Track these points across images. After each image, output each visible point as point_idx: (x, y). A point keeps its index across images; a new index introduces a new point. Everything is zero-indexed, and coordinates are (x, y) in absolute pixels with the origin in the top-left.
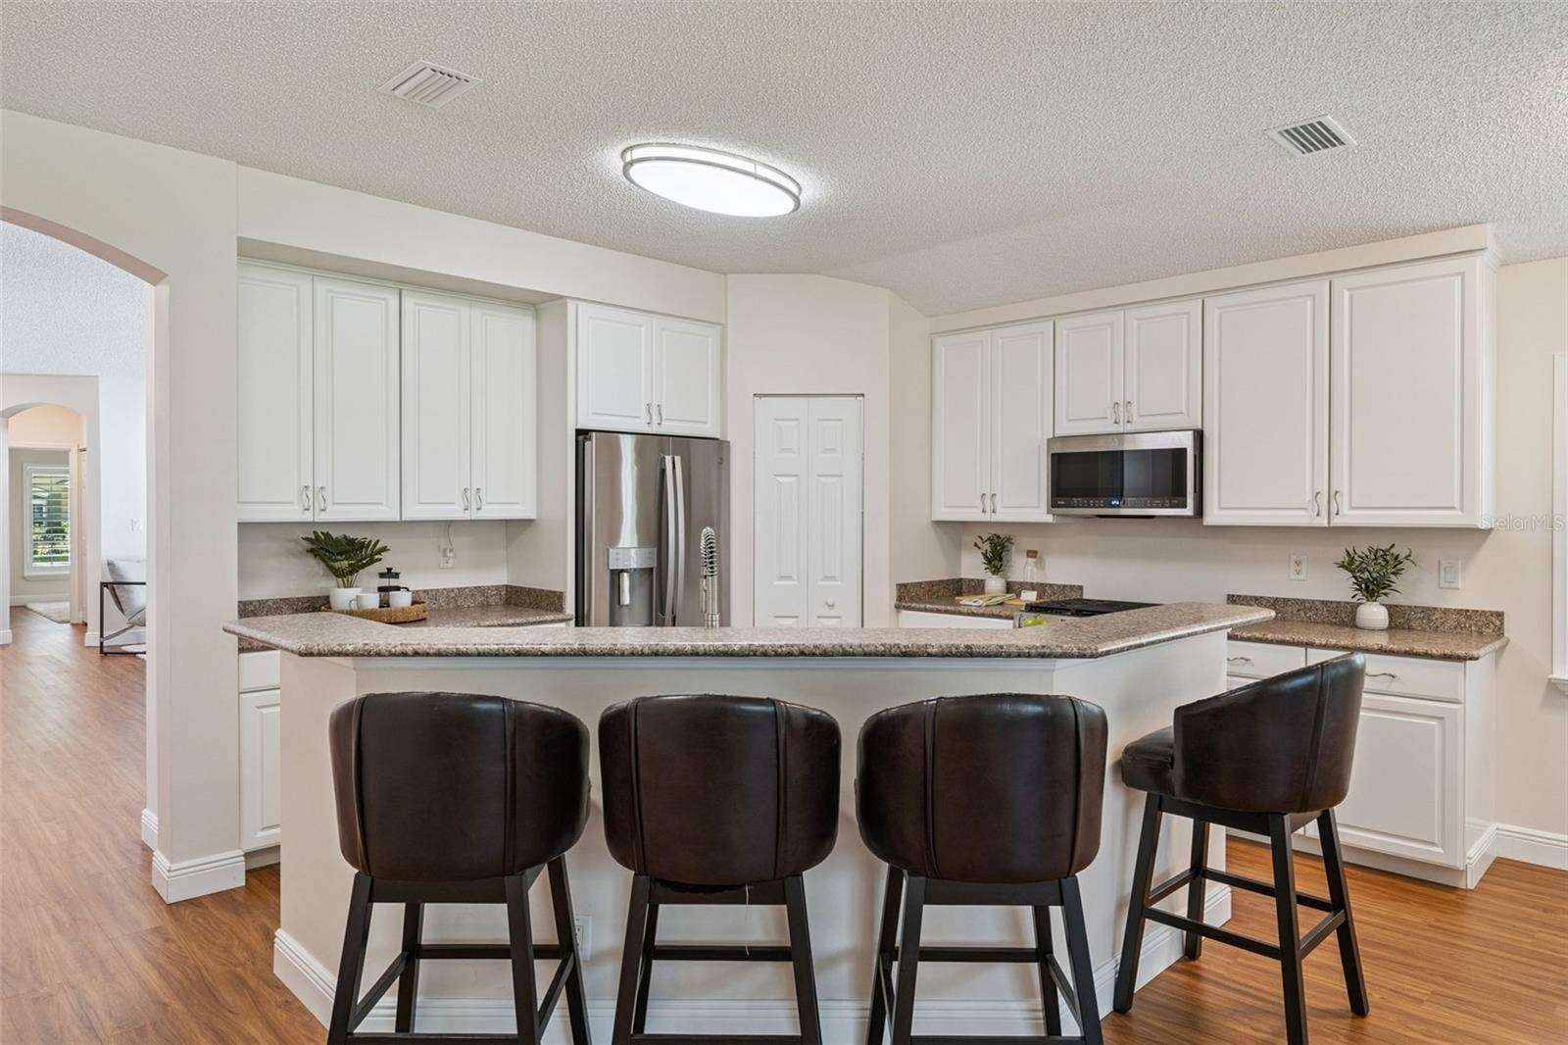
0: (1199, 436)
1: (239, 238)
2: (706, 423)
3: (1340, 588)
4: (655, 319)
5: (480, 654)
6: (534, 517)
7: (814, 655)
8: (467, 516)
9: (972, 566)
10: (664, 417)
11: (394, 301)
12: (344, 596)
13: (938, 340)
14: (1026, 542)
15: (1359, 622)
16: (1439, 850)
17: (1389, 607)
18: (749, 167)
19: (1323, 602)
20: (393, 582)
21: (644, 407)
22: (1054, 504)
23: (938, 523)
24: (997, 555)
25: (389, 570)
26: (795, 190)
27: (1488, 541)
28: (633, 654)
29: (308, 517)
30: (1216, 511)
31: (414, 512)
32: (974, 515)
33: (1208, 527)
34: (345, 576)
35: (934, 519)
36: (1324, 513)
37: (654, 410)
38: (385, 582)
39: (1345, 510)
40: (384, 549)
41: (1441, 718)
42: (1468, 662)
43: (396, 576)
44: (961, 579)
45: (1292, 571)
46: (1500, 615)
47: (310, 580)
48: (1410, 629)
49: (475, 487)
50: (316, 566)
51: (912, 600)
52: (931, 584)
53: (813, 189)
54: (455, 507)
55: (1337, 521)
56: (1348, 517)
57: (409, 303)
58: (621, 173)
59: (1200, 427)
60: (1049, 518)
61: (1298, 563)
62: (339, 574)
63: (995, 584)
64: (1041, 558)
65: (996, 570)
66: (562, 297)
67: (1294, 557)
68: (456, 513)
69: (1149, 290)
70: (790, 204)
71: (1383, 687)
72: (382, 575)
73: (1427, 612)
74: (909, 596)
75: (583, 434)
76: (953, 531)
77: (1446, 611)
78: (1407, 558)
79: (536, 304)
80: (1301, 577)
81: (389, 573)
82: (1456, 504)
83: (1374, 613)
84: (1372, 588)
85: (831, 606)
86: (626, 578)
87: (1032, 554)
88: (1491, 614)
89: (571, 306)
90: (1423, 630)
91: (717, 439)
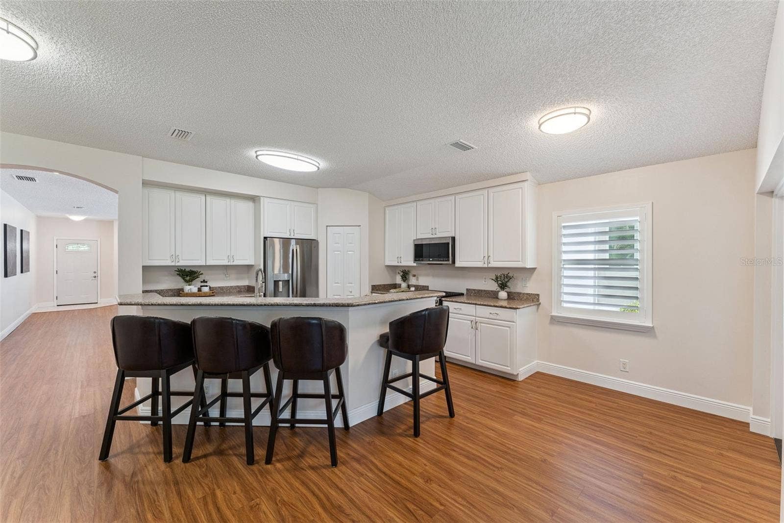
0: (453, 239)
1: (143, 180)
2: (311, 235)
3: (493, 286)
4: (292, 203)
5: (171, 305)
6: (253, 264)
7: (269, 305)
8: (229, 264)
9: (398, 280)
10: (295, 233)
11: (203, 198)
12: (188, 288)
13: (387, 209)
14: (413, 272)
15: (499, 297)
16: (509, 368)
17: (507, 292)
18: (296, 157)
19: (491, 291)
20: (205, 284)
21: (288, 230)
22: (415, 260)
23: (388, 266)
24: (405, 275)
25: (204, 280)
26: (318, 165)
27: (535, 272)
28: (215, 305)
29: (173, 264)
30: (458, 262)
31: (211, 262)
32: (395, 264)
33: (456, 267)
34: (189, 282)
35: (386, 264)
36: (486, 263)
37: (292, 231)
38: (203, 284)
39: (492, 262)
40: (202, 274)
41: (510, 327)
42: (517, 310)
43: (206, 282)
44: (396, 284)
45: (483, 281)
46: (538, 295)
47: (176, 283)
48: (514, 299)
49: (232, 255)
50: (180, 279)
51: (377, 290)
52: (384, 285)
53: (323, 164)
54: (225, 261)
55: (490, 265)
56: (493, 264)
57: (208, 198)
58: (255, 158)
59: (454, 236)
60: (415, 264)
61: (485, 279)
62: (186, 281)
63: (404, 285)
64: (417, 277)
65: (404, 281)
66: (259, 196)
67: (484, 277)
68: (225, 263)
69: (440, 193)
70: (317, 169)
71: (495, 317)
72: (201, 282)
73: (519, 294)
74: (375, 289)
75: (265, 238)
76: (392, 268)
77: (524, 294)
78: (513, 277)
79: (254, 199)
80: (486, 283)
81: (204, 281)
82: (520, 260)
83: (503, 294)
84: (503, 286)
85: (351, 292)
86: (281, 283)
87: (414, 276)
88: (536, 294)
89: (262, 199)
90: (518, 300)
91: (315, 240)
